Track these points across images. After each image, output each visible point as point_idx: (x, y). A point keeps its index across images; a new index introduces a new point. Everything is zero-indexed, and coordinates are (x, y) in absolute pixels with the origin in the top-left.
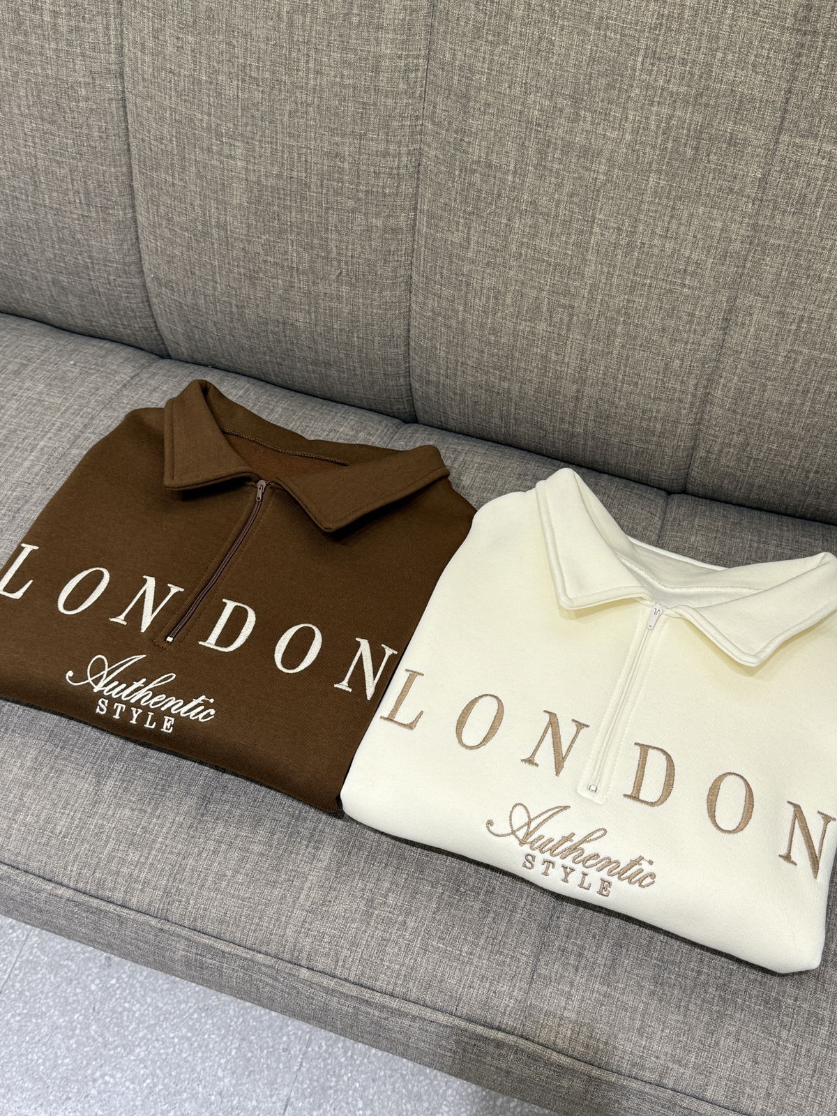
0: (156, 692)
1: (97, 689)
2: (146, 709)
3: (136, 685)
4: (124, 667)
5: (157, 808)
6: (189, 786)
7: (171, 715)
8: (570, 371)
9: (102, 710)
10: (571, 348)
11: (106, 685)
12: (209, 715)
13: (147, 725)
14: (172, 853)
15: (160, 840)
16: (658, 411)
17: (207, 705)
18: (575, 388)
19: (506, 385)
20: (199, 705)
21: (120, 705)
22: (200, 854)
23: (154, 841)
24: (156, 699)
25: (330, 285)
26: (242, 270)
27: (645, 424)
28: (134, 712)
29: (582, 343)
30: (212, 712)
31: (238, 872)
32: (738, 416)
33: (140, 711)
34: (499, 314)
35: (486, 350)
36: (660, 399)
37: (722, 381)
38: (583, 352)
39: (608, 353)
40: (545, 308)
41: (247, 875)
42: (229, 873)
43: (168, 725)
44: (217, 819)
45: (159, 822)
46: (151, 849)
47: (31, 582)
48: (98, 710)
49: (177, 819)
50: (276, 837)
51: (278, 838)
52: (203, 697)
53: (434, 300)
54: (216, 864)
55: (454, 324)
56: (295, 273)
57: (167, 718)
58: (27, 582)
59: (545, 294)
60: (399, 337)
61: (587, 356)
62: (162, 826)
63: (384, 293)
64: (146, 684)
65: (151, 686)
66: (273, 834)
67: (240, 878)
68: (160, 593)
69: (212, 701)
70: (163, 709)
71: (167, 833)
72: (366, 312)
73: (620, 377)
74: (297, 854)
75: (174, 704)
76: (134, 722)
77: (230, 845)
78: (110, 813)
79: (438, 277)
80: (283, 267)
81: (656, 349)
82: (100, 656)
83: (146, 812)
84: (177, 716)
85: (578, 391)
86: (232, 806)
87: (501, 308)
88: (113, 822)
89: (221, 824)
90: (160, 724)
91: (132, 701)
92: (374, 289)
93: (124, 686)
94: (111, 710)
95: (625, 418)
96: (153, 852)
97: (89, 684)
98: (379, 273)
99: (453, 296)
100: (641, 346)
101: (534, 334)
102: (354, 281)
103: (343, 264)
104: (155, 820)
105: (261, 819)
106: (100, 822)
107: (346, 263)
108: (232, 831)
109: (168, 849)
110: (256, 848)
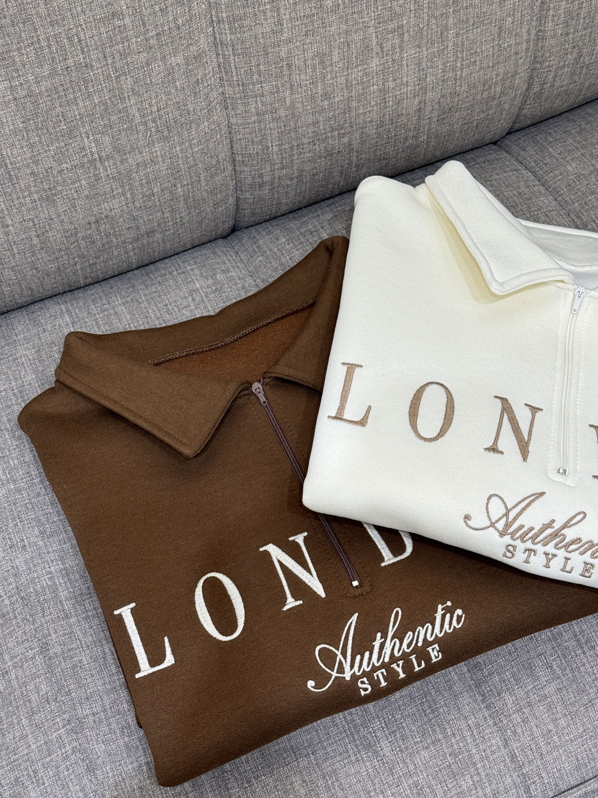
0: (400, 635)
1: (347, 676)
2: (405, 657)
3: (377, 644)
4: (351, 638)
5: (445, 729)
6: (450, 689)
7: (432, 643)
8: (409, 88)
9: (366, 690)
10: (407, 65)
11: (352, 667)
12: (459, 618)
13: (417, 669)
14: (493, 752)
15: (474, 751)
16: (497, 75)
17: (450, 611)
18: (416, 102)
19: (346, 140)
20: (444, 616)
21: (379, 673)
22: (515, 732)
23: (470, 756)
24: (406, 642)
25: (140, 153)
26: (36, 196)
27: (485, 95)
28: (396, 668)
29: (417, 55)
30: (459, 612)
31: (556, 719)
32: (571, 36)
33: (401, 663)
34: (329, 76)
35: (321, 119)
36: (498, 63)
37: (551, 12)
38: (419, 64)
39: (444, 49)
40: (374, 44)
41: (566, 715)
42: (551, 727)
43: (435, 654)
44: (499, 694)
45: (458, 738)
46: (475, 764)
47: (166, 639)
48: (363, 693)
49: (470, 722)
50: (555, 667)
51: (558, 667)
52: (440, 607)
53: (256, 102)
54: (535, 729)
55: (282, 112)
56: (98, 164)
57: (430, 649)
58: (164, 642)
59: (372, 30)
60: (225, 160)
61: (424, 65)
62: (464, 738)
63: (201, 127)
64: (384, 636)
65: (390, 634)
66: (551, 667)
67: (562, 722)
68: (294, 551)
69: (449, 604)
70: (420, 644)
71: (474, 740)
72: (186, 156)
73: (459, 65)
74: (584, 665)
75: (424, 633)
76: (402, 675)
77: (530, 705)
78: (411, 767)
79: (255, 77)
80: (83, 166)
81: (488, 19)
82: (318, 648)
83: (439, 740)
84: (437, 640)
85: (420, 103)
86: (499, 674)
87: (329, 69)
88: (421, 771)
89: (506, 696)
90: (428, 658)
91: (387, 660)
92: (191, 128)
93: (367, 654)
94: (374, 683)
95: (467, 100)
96: (479, 765)
97: (336, 678)
98: (191, 109)
99: (277, 86)
100: (473, 25)
101: (367, 75)
102: (166, 133)
103: (150, 124)
104: (453, 740)
105: (530, 664)
106: (410, 781)
107: (154, 121)
108: (521, 693)
109: (488, 752)
110: (551, 689)
